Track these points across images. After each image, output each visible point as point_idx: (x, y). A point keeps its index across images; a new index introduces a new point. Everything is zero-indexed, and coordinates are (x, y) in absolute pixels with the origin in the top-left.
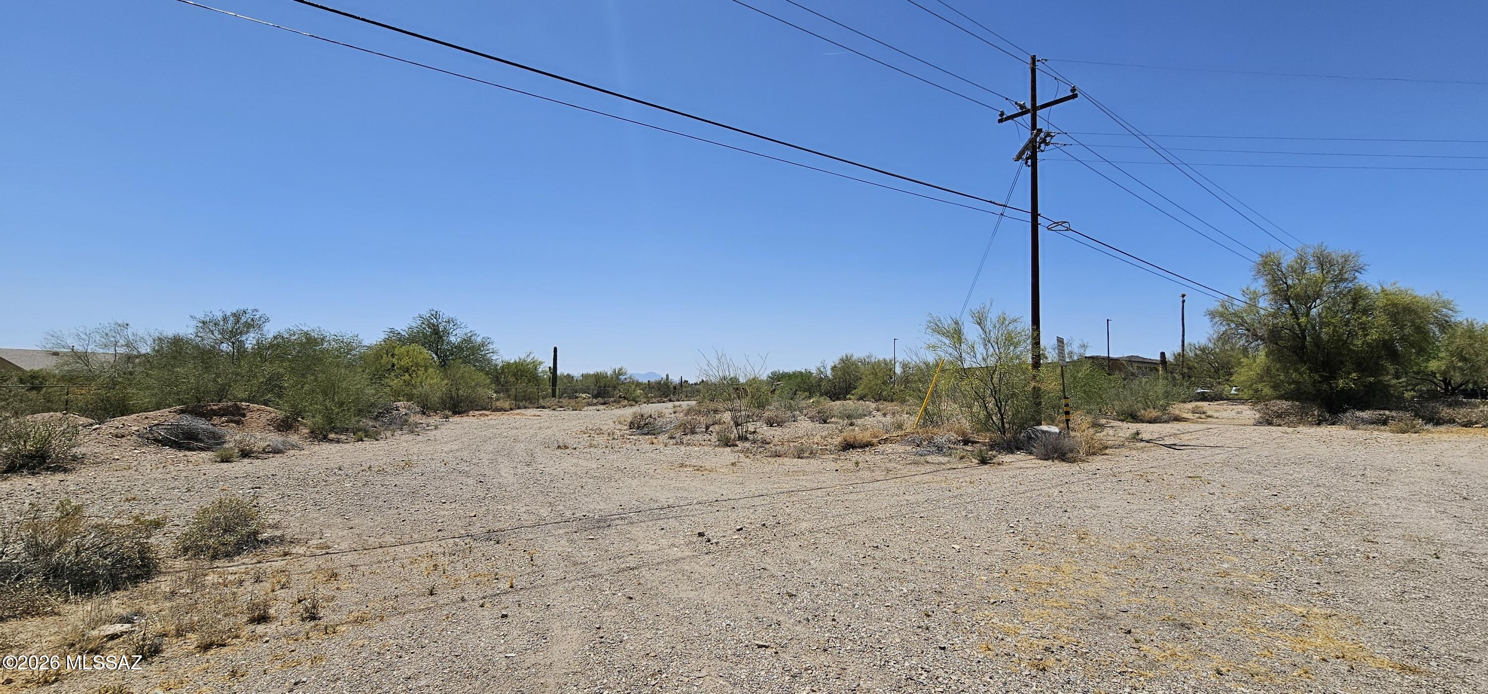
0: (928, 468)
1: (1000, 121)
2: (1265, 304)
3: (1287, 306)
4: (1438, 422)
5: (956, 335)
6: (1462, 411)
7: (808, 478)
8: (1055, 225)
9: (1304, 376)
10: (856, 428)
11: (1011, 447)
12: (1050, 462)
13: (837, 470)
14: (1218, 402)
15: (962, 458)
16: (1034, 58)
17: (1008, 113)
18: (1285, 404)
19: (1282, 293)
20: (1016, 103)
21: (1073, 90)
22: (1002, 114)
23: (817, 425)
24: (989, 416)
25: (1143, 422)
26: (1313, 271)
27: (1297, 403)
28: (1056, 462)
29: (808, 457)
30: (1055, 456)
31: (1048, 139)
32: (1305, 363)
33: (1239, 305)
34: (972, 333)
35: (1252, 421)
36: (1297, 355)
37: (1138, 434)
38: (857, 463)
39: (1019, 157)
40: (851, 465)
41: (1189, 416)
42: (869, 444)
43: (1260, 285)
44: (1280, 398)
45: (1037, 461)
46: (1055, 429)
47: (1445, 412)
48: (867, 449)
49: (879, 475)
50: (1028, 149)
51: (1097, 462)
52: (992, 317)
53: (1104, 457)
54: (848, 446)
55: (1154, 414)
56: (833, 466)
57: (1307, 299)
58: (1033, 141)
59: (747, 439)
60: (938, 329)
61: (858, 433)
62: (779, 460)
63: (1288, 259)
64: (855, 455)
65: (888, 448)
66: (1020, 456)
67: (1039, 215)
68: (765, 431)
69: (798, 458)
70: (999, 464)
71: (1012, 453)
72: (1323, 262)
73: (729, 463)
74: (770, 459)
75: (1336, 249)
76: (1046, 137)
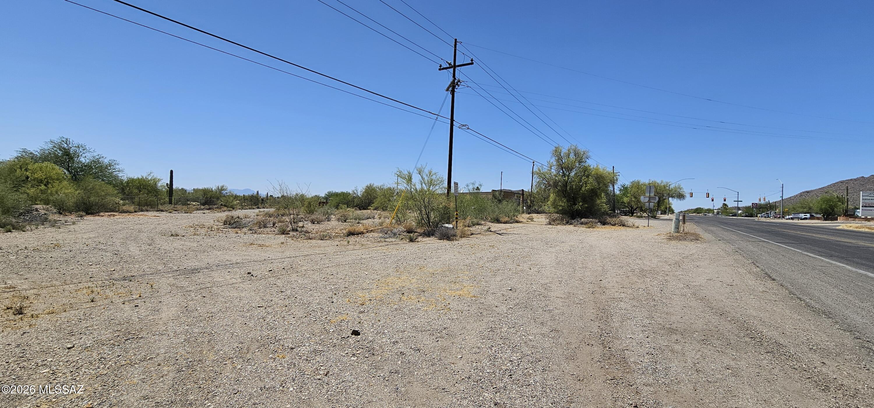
0: (386, 243)
1: (440, 69)
2: (554, 171)
3: (561, 171)
4: (604, 223)
5: (409, 179)
6: (614, 219)
7: (320, 249)
8: (462, 126)
9: (563, 203)
10: (360, 225)
11: (428, 234)
12: (442, 241)
13: (337, 245)
15: (402, 239)
16: (456, 40)
17: (444, 66)
18: (556, 216)
19: (561, 166)
20: (447, 62)
21: (472, 60)
22: (441, 66)
23: (340, 223)
24: (423, 219)
25: (501, 223)
26: (572, 156)
27: (561, 215)
28: (445, 241)
29: (326, 240)
30: (445, 238)
31: (459, 83)
32: (566, 197)
33: (545, 169)
34: (416, 179)
35: (545, 223)
36: (563, 193)
37: (490, 228)
38: (348, 242)
39: (447, 90)
40: (346, 243)
42: (362, 233)
43: (553, 160)
44: (557, 213)
45: (437, 240)
46: (450, 226)
47: (609, 220)
48: (360, 235)
49: (358, 247)
50: (451, 87)
51: (464, 241)
52: (426, 171)
53: (467, 238)
54: (351, 234)
55: (506, 219)
56: (338, 243)
57: (569, 169)
58: (453, 82)
59: (297, 230)
60: (400, 175)
61: (360, 228)
62: (309, 241)
63: (564, 151)
64: (352, 239)
65: (371, 235)
66: (432, 238)
67: (454, 120)
68: (309, 226)
69: (321, 240)
70: (418, 242)
71: (429, 237)
72: (576, 154)
73: (280, 242)
74: (305, 241)
75: (581, 148)
76: (458, 82)
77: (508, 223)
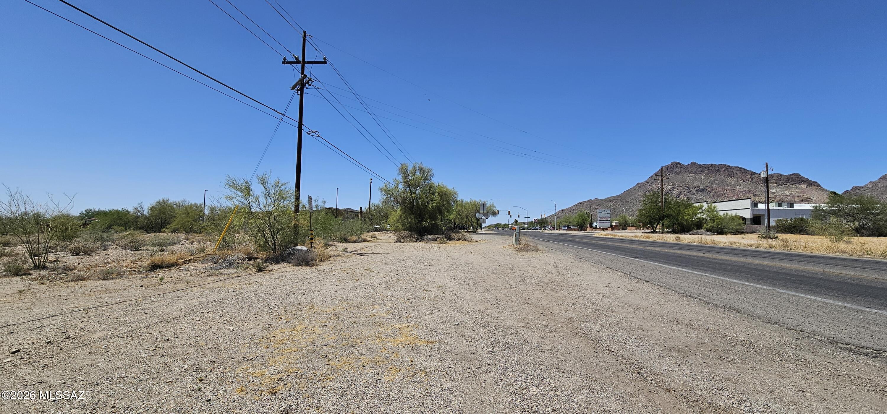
0: (221, 277)
1: (284, 63)
2: (401, 187)
3: (408, 188)
4: (450, 239)
5: (247, 190)
6: (458, 235)
7: (112, 295)
8: (311, 132)
9: (412, 220)
10: (166, 253)
11: (278, 260)
12: (300, 267)
13: (142, 286)
14: (382, 232)
15: (246, 269)
16: (305, 32)
17: (288, 60)
18: (405, 233)
19: (408, 183)
20: (293, 55)
21: (325, 59)
22: (285, 59)
23: (128, 252)
24: (266, 242)
25: (350, 243)
26: (418, 174)
27: (410, 232)
28: (304, 266)
29: (114, 278)
30: (303, 263)
31: (310, 82)
32: (413, 214)
33: (392, 186)
34: (257, 189)
35: (394, 241)
36: (411, 211)
37: (346, 249)
38: (161, 280)
39: (293, 88)
40: (156, 281)
41: (370, 239)
42: (176, 264)
43: (400, 178)
44: (404, 230)
45: (293, 267)
46: (304, 248)
47: (453, 235)
48: (173, 268)
49: (179, 286)
50: (299, 85)
51: (325, 265)
52: (272, 181)
53: (329, 262)
54: (155, 267)
55: (355, 238)
56: (140, 283)
57: (415, 186)
58: (302, 80)
59: (45, 267)
60: (234, 186)
61: (167, 257)
62: (80, 283)
63: (410, 168)
64: (161, 273)
65: (191, 266)
66: (283, 265)
67: (303, 124)
68: (69, 259)
69: (104, 280)
70: (270, 271)
71: (279, 263)
72: (422, 171)
73: (15, 290)
74: (70, 284)
75: (426, 166)
76: (309, 80)
77: (357, 243)
